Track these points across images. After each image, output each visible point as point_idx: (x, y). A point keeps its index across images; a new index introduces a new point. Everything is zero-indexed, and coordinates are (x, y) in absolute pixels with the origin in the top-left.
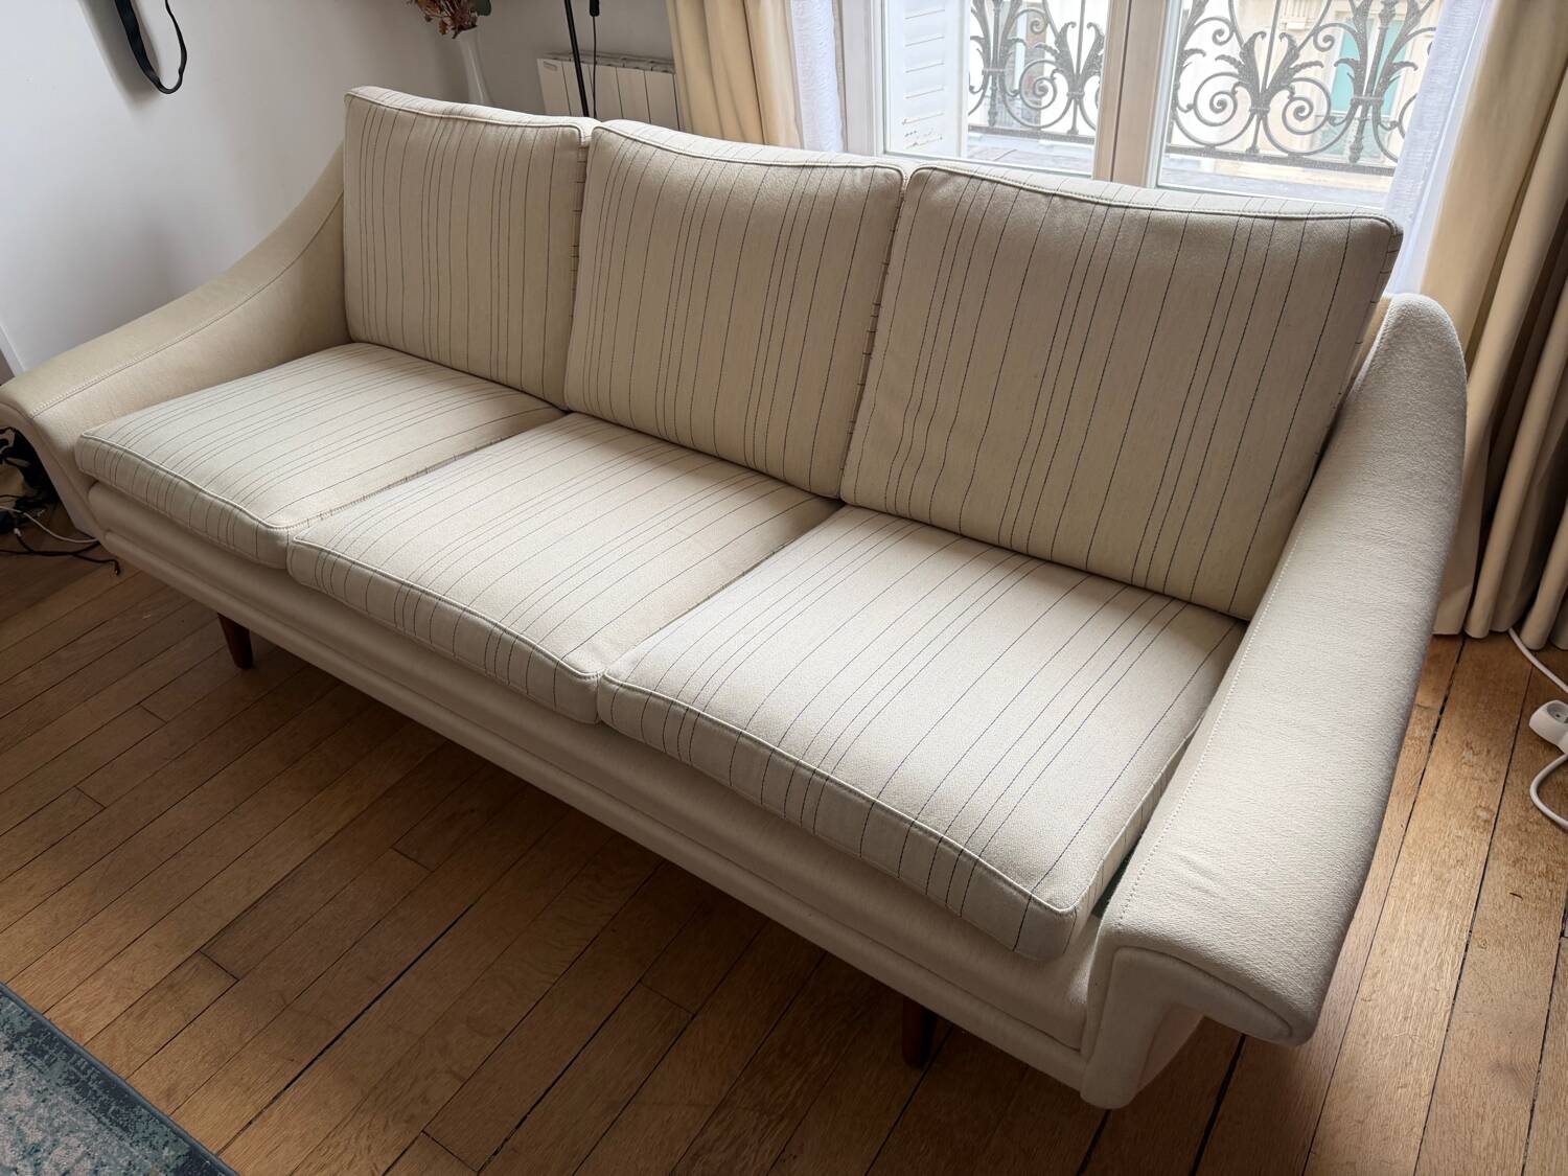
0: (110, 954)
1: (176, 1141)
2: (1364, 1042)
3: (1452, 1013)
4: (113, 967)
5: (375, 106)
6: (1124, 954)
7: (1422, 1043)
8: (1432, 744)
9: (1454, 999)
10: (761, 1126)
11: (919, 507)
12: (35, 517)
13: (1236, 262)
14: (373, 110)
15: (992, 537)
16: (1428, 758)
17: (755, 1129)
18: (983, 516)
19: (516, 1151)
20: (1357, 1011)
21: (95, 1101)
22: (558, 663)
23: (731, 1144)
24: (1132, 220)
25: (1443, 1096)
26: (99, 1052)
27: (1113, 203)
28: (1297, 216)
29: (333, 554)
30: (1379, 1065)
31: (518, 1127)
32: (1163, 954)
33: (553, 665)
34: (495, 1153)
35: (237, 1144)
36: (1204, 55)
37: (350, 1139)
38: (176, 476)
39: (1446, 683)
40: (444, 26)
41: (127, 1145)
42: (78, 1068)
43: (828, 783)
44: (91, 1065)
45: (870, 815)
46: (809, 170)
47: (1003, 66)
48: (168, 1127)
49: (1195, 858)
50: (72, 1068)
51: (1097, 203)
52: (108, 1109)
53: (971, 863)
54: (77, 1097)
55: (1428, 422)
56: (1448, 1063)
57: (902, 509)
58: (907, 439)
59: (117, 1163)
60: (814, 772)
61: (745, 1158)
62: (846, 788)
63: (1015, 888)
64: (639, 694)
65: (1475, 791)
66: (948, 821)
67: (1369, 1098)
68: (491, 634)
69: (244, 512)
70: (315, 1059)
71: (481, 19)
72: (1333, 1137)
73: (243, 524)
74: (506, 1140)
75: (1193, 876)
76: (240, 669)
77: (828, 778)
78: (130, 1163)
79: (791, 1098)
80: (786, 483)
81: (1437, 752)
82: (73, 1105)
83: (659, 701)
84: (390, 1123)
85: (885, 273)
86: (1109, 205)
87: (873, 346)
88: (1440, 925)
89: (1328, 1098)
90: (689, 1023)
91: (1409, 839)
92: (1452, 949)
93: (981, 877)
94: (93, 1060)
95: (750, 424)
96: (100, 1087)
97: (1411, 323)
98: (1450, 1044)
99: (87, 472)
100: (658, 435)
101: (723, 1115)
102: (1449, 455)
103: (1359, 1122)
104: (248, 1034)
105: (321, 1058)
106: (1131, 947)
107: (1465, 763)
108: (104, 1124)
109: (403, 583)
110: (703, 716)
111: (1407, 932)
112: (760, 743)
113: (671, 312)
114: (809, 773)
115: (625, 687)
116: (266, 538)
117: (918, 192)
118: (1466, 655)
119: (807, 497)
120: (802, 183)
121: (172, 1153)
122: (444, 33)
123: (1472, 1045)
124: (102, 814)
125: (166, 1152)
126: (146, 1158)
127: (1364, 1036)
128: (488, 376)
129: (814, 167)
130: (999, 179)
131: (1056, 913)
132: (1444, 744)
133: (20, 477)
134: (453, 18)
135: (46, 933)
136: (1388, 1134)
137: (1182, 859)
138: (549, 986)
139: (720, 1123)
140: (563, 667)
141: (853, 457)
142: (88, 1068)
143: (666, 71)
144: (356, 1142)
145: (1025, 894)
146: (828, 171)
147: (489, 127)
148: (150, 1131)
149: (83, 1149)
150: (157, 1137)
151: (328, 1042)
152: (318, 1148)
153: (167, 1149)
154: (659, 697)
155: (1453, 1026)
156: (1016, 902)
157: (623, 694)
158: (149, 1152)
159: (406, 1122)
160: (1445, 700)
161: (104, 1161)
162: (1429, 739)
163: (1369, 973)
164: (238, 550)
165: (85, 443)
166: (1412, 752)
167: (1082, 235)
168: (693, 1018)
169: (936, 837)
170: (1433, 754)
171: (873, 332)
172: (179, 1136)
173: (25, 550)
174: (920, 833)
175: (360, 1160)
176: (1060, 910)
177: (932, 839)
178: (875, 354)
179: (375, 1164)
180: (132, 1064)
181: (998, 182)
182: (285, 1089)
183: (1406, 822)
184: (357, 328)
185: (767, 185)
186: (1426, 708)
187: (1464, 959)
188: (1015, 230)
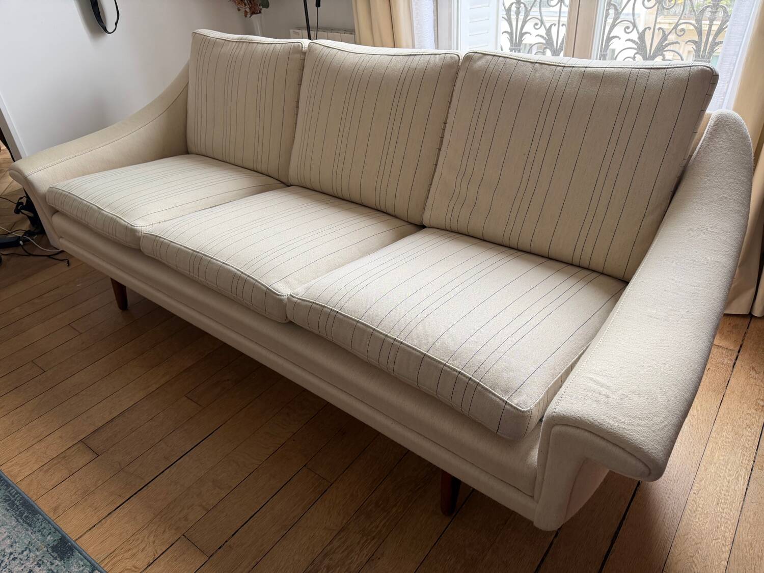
0: (36, 440)
1: (54, 533)
2: (694, 515)
3: (744, 502)
4: (36, 447)
5: (205, 37)
6: (557, 429)
7: (727, 517)
8: (733, 367)
9: (745, 495)
10: (362, 542)
11: (462, 226)
12: (33, 239)
13: (629, 91)
14: (204, 39)
15: (500, 241)
16: (731, 374)
17: (359, 543)
18: (495, 230)
19: (231, 547)
20: (691, 498)
21: (17, 511)
22: (268, 288)
23: (345, 550)
24: (576, 73)
25: (739, 546)
26: (23, 487)
27: (566, 65)
28: (662, 67)
29: (162, 238)
30: (703, 528)
31: (233, 535)
32: (578, 428)
33: (265, 289)
34: (220, 548)
35: (87, 536)
36: (620, 39)
37: (144, 537)
38: (91, 204)
39: (742, 338)
40: (246, 12)
41: (30, 533)
42: (11, 494)
43: (402, 345)
44: (17, 493)
45: (423, 361)
46: (413, 57)
47: (520, 46)
48: (51, 525)
49: (598, 378)
50: (8, 494)
51: (558, 66)
52: (23, 515)
53: (475, 385)
54: (8, 508)
55: (732, 173)
56: (741, 529)
57: (454, 227)
58: (457, 190)
59: (23, 542)
60: (395, 340)
61: (352, 558)
62: (411, 347)
63: (498, 397)
64: (308, 303)
65: (756, 390)
66: (464, 363)
67: (697, 544)
68: (235, 274)
69: (122, 219)
70: (132, 496)
71: (264, 10)
72: (676, 563)
73: (121, 225)
74: (226, 542)
75: (596, 387)
76: (121, 310)
77: (402, 343)
78: (29, 543)
79: (379, 529)
80: (395, 217)
81: (737, 371)
82: (5, 512)
83: (317, 306)
84: (167, 530)
85: (450, 106)
86: (564, 67)
87: (442, 144)
88: (737, 457)
89: (674, 543)
90: (329, 487)
91: (720, 413)
92: (744, 470)
93: (480, 392)
94: (19, 491)
95: (378, 186)
96: (21, 504)
97: (723, 123)
98: (742, 518)
99: (51, 205)
100: (333, 195)
101: (342, 535)
102: (743, 189)
103: (691, 556)
104: (100, 482)
105: (135, 496)
106: (560, 425)
107: (752, 377)
108: (20, 522)
109: (194, 251)
110: (339, 313)
111: (719, 460)
112: (368, 326)
113: (341, 130)
114: (392, 341)
115: (301, 299)
116: (131, 231)
117: (467, 64)
118: (752, 325)
119: (406, 223)
120: (409, 63)
121: (52, 538)
122: (246, 17)
123: (755, 519)
124: (43, 374)
125: (49, 538)
126: (38, 540)
127: (694, 512)
128: (251, 167)
129: (416, 55)
130: (508, 56)
131: (520, 411)
132: (740, 368)
133: (29, 222)
134: (250, 8)
135: (6, 429)
136: (708, 564)
137: (591, 379)
138: (257, 466)
139: (340, 539)
140: (270, 290)
141: (430, 202)
142: (16, 494)
143: (351, 34)
144: (148, 538)
145: (503, 401)
146: (422, 57)
147: (259, 45)
148: (43, 526)
149: (6, 534)
150: (45, 530)
151: (141, 487)
152: (128, 540)
153: (49, 536)
154: (317, 304)
155: (744, 509)
156: (498, 404)
157: (299, 303)
158: (40, 537)
159: (175, 530)
160: (741, 346)
161: (17, 540)
162: (732, 364)
163: (697, 480)
164: (117, 238)
165: (52, 191)
166: (722, 371)
167: (549, 81)
168: (331, 485)
169: (457, 371)
170: (734, 372)
171: (442, 138)
172: (57, 530)
173: (26, 254)
174: (449, 369)
175: (149, 547)
176: (523, 410)
177: (455, 372)
178: (443, 149)
179: (156, 550)
180: (39, 494)
181: (508, 58)
182: (115, 510)
183: (719, 405)
184: (191, 147)
185: (392, 64)
186: (730, 350)
187: (750, 475)
188: (516, 80)
